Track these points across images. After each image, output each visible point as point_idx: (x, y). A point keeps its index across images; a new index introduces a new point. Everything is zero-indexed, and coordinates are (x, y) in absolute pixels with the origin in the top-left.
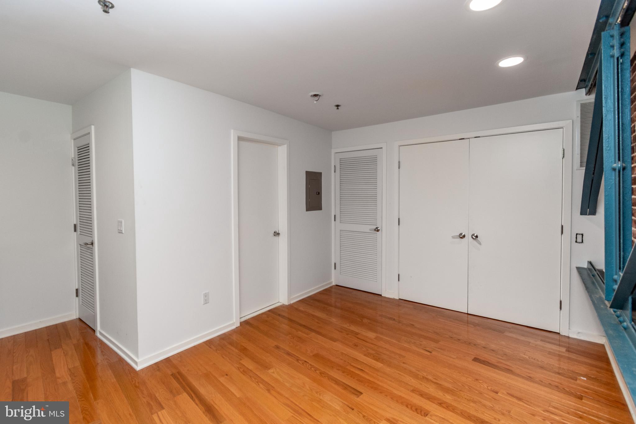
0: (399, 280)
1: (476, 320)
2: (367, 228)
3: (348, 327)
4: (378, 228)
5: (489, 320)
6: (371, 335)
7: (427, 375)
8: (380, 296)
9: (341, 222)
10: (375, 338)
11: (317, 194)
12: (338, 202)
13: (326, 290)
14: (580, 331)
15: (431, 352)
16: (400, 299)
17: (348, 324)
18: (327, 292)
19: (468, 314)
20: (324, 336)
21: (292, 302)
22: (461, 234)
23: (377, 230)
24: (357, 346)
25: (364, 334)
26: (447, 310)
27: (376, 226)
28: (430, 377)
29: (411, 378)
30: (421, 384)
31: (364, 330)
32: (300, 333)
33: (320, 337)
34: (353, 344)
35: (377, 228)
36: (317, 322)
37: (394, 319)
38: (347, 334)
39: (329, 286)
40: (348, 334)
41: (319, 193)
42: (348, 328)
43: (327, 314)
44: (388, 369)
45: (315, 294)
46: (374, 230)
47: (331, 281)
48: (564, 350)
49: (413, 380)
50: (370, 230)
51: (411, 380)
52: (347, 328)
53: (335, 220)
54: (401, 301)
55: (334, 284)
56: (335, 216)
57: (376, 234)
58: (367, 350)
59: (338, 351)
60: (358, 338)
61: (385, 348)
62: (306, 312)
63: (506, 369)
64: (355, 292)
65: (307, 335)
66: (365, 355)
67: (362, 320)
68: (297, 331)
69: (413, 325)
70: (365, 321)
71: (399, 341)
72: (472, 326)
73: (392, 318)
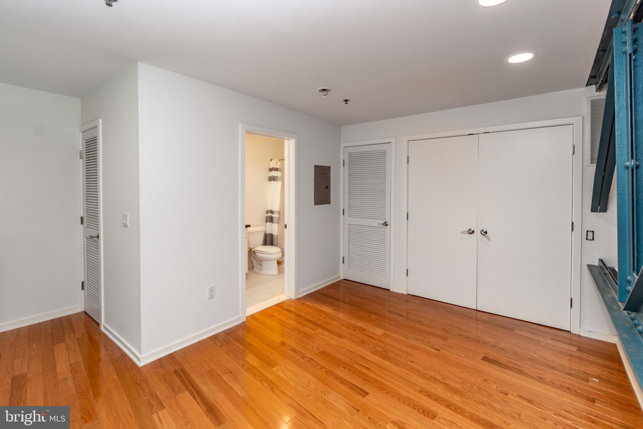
0: (407, 275)
1: (486, 317)
2: (376, 223)
3: (355, 322)
4: (387, 222)
5: (499, 317)
6: (379, 332)
7: (435, 375)
8: (388, 291)
9: (350, 216)
10: (382, 335)
11: (326, 188)
12: (347, 196)
13: (334, 284)
14: (591, 329)
15: (439, 350)
16: (408, 294)
17: (355, 320)
18: (335, 286)
19: (477, 310)
20: (331, 332)
21: (299, 296)
22: (470, 229)
23: (386, 224)
24: (364, 343)
25: (372, 330)
26: (456, 306)
27: (385, 221)
28: (438, 377)
29: (419, 378)
30: (429, 384)
31: (372, 327)
32: (306, 328)
33: (326, 333)
34: (360, 341)
35: (385, 222)
36: (324, 318)
37: (402, 315)
38: (354, 331)
39: (337, 280)
40: (356, 330)
41: (328, 187)
43: (335, 309)
44: (396, 368)
45: (322, 289)
46: (382, 224)
47: (339, 275)
48: (575, 349)
49: (420, 380)
50: (379, 225)
51: (419, 380)
52: (354, 324)
53: (343, 214)
54: (409, 296)
55: (342, 278)
56: (343, 210)
57: (384, 229)
58: (375, 347)
59: (345, 348)
60: (365, 334)
61: (393, 346)
63: (517, 369)
64: (363, 287)
65: (314, 331)
66: (372, 353)
67: (370, 316)
68: (304, 327)
69: (421, 321)
70: (373, 317)
71: (407, 339)
72: (481, 323)
73: (400, 314)
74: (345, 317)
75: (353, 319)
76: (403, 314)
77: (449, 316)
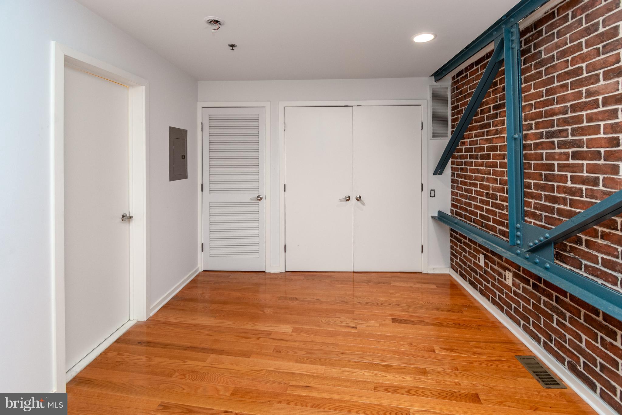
0: (285, 252)
1: (364, 277)
2: (247, 198)
3: (252, 326)
4: (260, 196)
6: (286, 329)
7: (373, 360)
8: (264, 274)
9: (211, 192)
10: (292, 332)
11: (182, 158)
12: (206, 167)
13: (193, 281)
14: (434, 267)
15: (356, 328)
16: (286, 271)
17: (250, 323)
18: (193, 284)
19: (353, 272)
20: (228, 353)
21: (152, 314)
23: (259, 199)
24: (280, 352)
25: (277, 330)
26: (335, 273)
27: (258, 195)
28: (377, 361)
29: (363, 371)
30: (376, 375)
31: (275, 325)
32: (189, 362)
33: (225, 358)
34: (273, 351)
35: (258, 197)
36: (208, 335)
37: (296, 299)
38: (258, 339)
39: (195, 275)
40: (260, 338)
41: (184, 157)
42: (253, 328)
43: (215, 317)
44: (334, 370)
45: (181, 291)
46: (255, 199)
47: (197, 267)
49: (366, 374)
50: (252, 200)
51: (364, 374)
52: (252, 330)
53: (202, 191)
54: (288, 273)
55: (201, 270)
56: (202, 185)
57: (257, 203)
58: (295, 353)
59: (262, 370)
60: (273, 339)
61: (312, 342)
62: (183, 324)
64: (232, 275)
65: (205, 361)
66: (297, 362)
67: (263, 311)
68: (185, 362)
69: (318, 300)
70: (267, 311)
71: (319, 326)
72: (365, 284)
73: (294, 298)
74: (235, 323)
75: (247, 323)
76: (296, 297)
77: (337, 285)
